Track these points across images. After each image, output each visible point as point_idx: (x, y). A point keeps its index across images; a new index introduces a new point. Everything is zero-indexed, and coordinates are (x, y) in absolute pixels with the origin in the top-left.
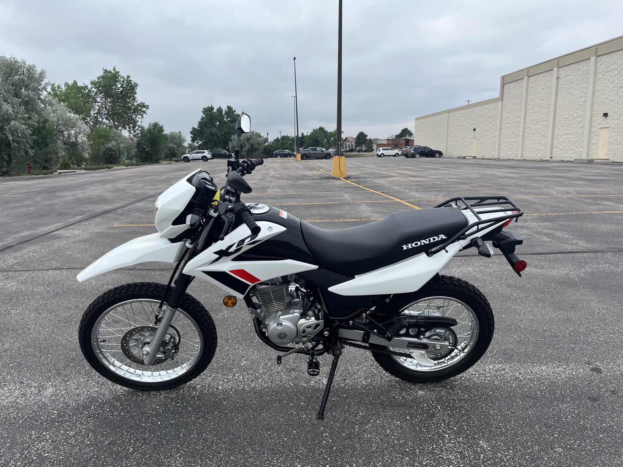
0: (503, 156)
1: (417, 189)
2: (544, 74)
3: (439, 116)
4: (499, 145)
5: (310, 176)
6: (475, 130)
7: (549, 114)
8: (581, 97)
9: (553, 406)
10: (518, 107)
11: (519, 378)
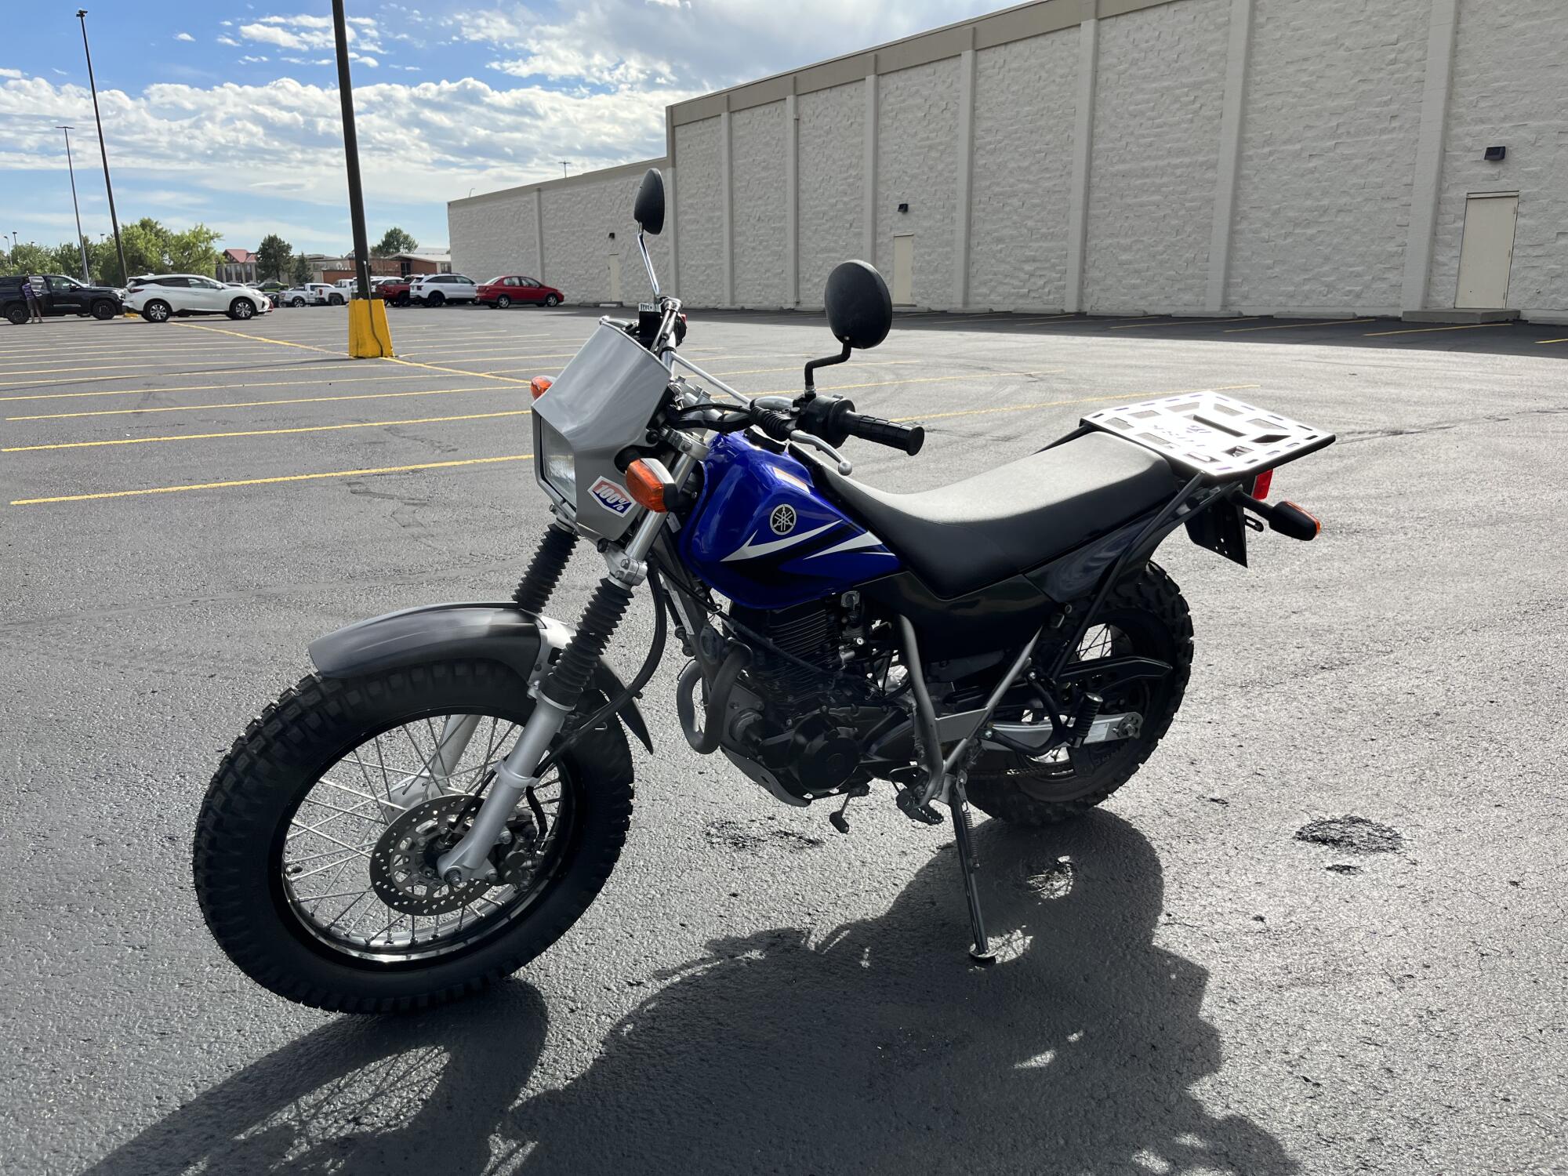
0: (690, 300)
2: (766, 109)
3: (514, 199)
4: (678, 274)
6: (612, 235)
7: (785, 202)
8: (850, 166)
10: (712, 183)
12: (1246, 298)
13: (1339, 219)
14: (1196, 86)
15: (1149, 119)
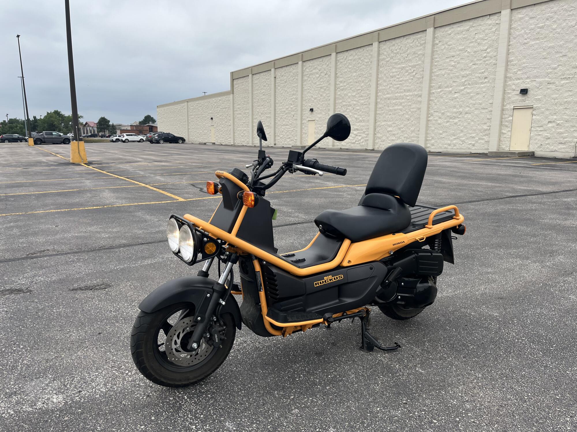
0: (238, 142)
1: (162, 174)
2: (265, 73)
3: (179, 105)
4: (234, 133)
5: (44, 162)
6: (212, 119)
7: (271, 107)
8: (293, 95)
9: (288, 368)
10: (246, 100)
11: (259, 347)
12: (433, 145)
13: (466, 116)
14: (414, 66)
15: (398, 78)
